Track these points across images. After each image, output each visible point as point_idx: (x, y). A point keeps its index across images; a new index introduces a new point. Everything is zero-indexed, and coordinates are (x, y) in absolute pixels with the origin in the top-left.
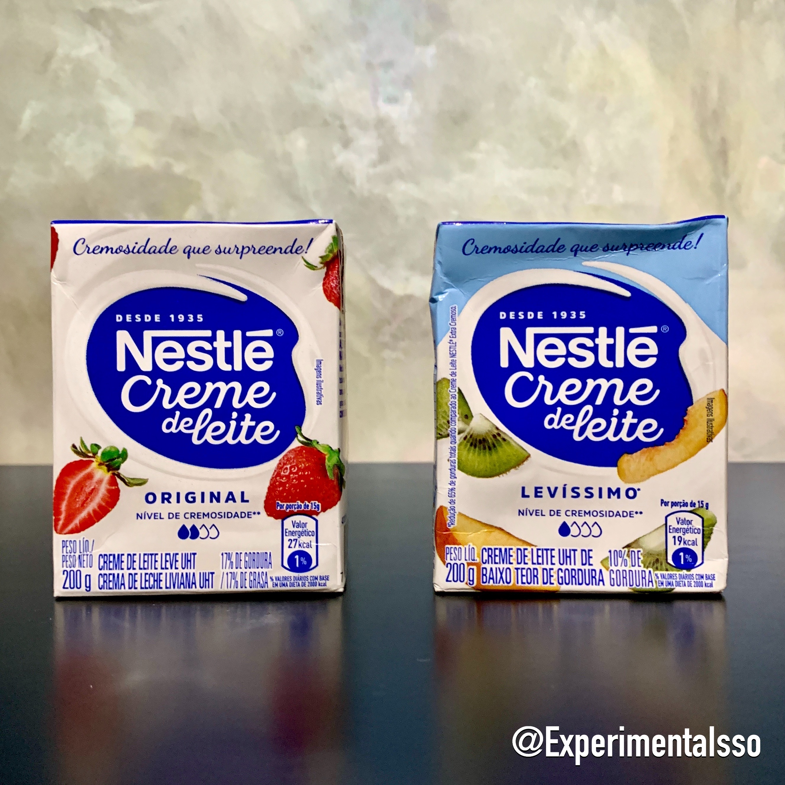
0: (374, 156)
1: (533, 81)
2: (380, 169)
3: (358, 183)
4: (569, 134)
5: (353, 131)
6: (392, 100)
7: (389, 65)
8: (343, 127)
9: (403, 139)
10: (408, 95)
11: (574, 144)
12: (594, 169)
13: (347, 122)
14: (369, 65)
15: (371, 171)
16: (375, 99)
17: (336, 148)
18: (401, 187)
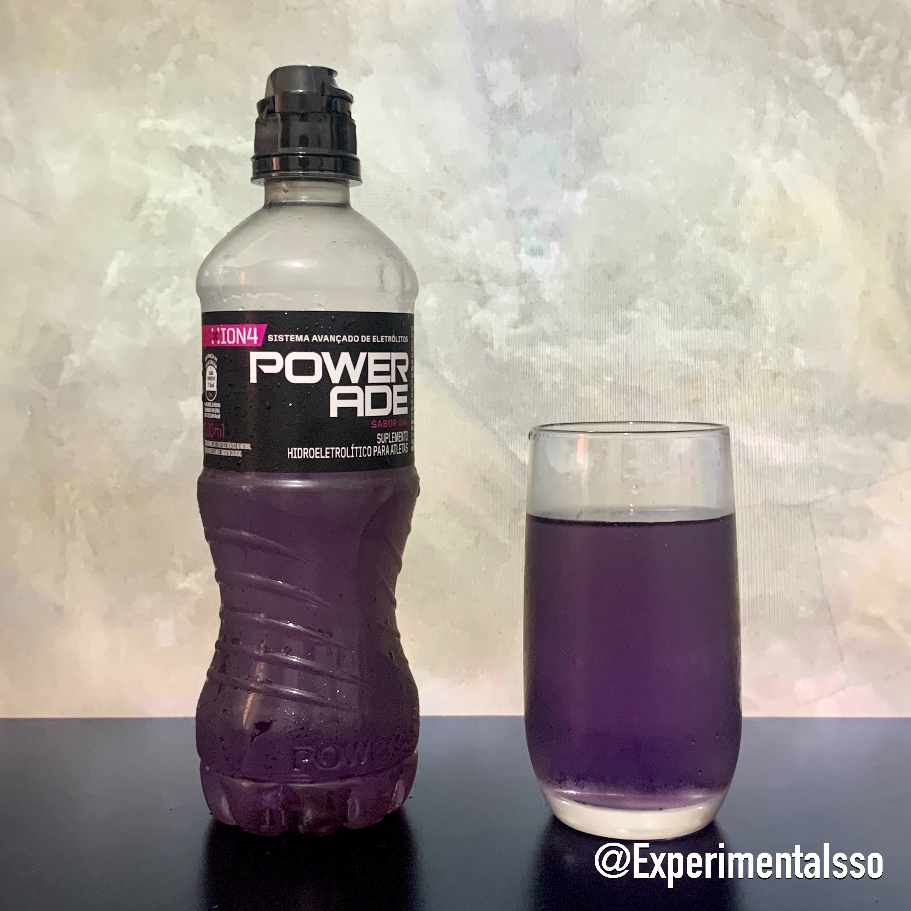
0: (515, 316)
1: (700, 228)
2: (522, 330)
3: (496, 346)
4: (742, 289)
5: (491, 287)
6: (536, 252)
7: (533, 212)
8: (479, 282)
9: (548, 297)
10: (555, 245)
11: (749, 301)
12: (771, 330)
13: (484, 278)
14: (510, 213)
15: (512, 332)
16: (517, 252)
17: (471, 306)
18: (547, 350)
